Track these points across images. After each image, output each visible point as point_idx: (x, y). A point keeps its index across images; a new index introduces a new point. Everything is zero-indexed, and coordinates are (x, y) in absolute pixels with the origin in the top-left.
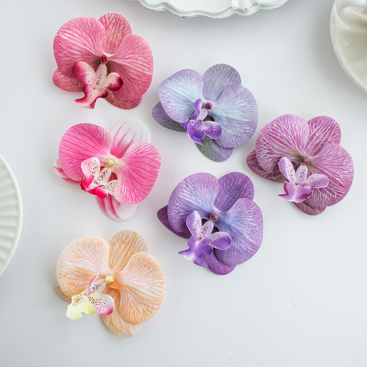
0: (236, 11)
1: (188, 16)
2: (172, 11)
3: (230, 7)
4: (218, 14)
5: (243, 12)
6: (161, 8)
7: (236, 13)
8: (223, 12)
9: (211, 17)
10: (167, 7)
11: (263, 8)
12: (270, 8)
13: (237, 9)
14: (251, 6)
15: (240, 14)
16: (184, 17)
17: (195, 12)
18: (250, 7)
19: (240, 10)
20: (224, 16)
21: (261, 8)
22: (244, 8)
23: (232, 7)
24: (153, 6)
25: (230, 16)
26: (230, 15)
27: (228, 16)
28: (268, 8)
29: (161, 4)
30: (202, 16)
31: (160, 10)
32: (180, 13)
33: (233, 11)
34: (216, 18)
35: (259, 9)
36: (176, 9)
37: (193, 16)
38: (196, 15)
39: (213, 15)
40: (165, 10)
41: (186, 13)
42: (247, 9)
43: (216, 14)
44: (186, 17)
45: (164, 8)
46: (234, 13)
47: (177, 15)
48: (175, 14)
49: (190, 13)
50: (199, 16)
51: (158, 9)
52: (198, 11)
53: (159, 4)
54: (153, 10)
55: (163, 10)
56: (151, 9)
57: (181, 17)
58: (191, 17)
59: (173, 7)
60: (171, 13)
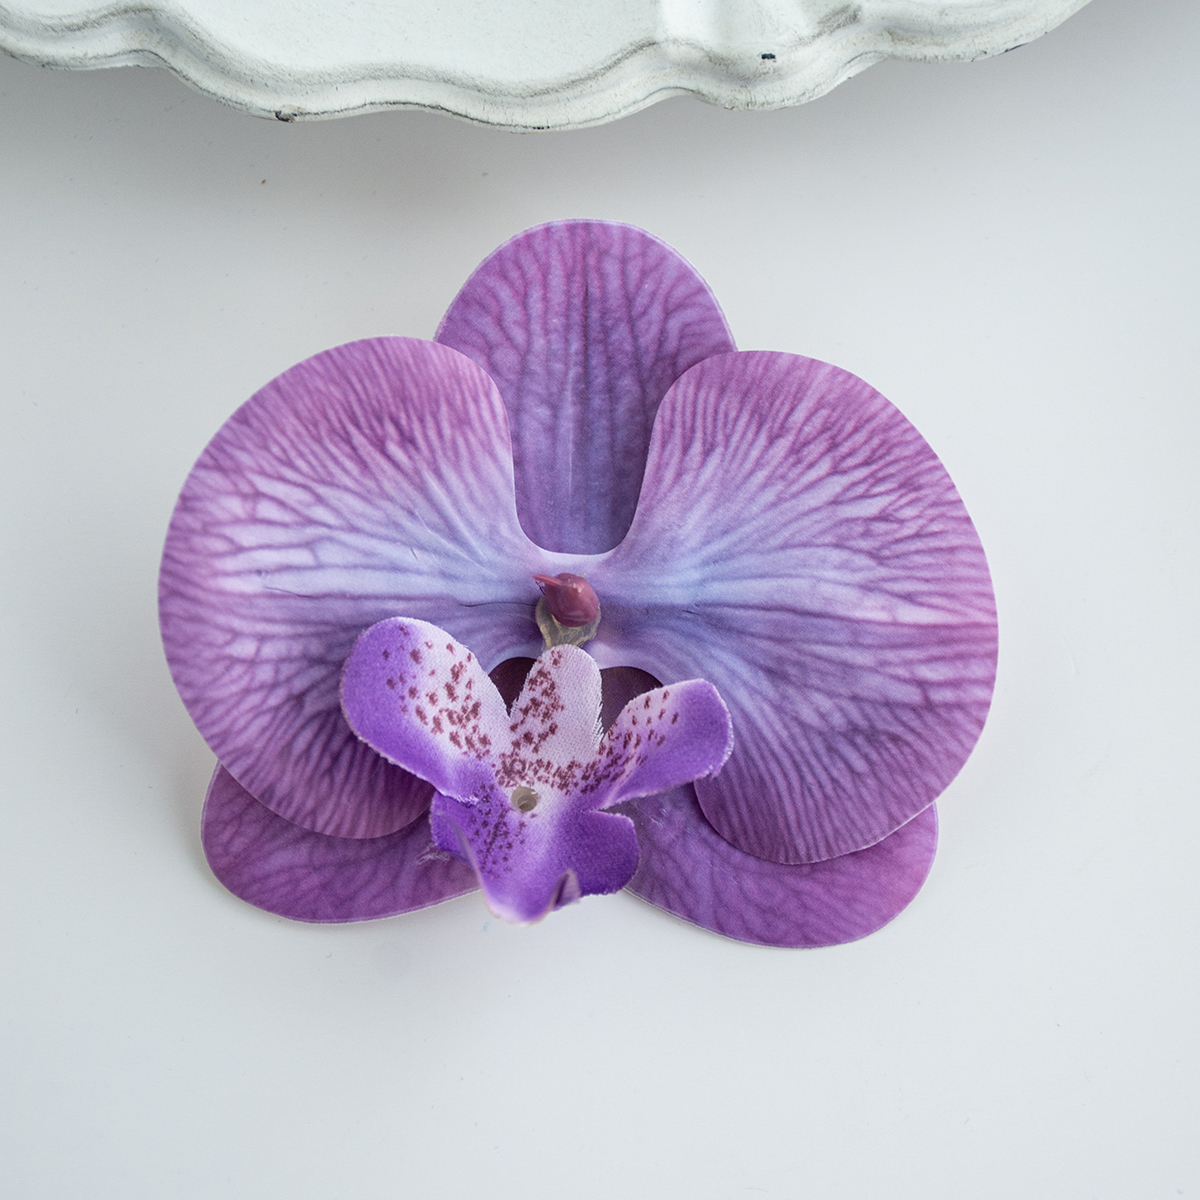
0: (690, 67)
1: (313, 104)
2: (196, 73)
3: (639, 37)
4: (546, 92)
5: (746, 80)
6: (109, 46)
7: (692, 85)
8: (589, 78)
9: (497, 117)
10: (157, 37)
11: (901, 49)
12: (957, 47)
13: (696, 55)
14: (806, 31)
15: (724, 92)
16: (286, 111)
17: (376, 74)
18: (802, 42)
19: (721, 66)
20: (599, 112)
21: (886, 47)
22: (748, 46)
23: (659, 37)
24: (46, 28)
25: (642, 106)
26: (649, 103)
27: (633, 110)
28: (942, 44)
29: (112, 18)
30: (428, 110)
31: (104, 60)
32: (250, 81)
33: (667, 71)
34: (536, 125)
35: (869, 55)
36: (224, 51)
37: (354, 109)
38: (381, 104)
39: (510, 99)
40: (142, 65)
41: (299, 82)
42: (773, 54)
43: (532, 96)
44: (302, 114)
45: (137, 46)
46: (672, 85)
47: (234, 99)
48: (220, 93)
49: (336, 82)
50: (402, 107)
51: (86, 54)
52: (392, 73)
53: (93, 17)
54: (46, 60)
55: (130, 64)
56: (32, 53)
57: (263, 114)
58: (338, 116)
59: (202, 41)
60: (188, 84)
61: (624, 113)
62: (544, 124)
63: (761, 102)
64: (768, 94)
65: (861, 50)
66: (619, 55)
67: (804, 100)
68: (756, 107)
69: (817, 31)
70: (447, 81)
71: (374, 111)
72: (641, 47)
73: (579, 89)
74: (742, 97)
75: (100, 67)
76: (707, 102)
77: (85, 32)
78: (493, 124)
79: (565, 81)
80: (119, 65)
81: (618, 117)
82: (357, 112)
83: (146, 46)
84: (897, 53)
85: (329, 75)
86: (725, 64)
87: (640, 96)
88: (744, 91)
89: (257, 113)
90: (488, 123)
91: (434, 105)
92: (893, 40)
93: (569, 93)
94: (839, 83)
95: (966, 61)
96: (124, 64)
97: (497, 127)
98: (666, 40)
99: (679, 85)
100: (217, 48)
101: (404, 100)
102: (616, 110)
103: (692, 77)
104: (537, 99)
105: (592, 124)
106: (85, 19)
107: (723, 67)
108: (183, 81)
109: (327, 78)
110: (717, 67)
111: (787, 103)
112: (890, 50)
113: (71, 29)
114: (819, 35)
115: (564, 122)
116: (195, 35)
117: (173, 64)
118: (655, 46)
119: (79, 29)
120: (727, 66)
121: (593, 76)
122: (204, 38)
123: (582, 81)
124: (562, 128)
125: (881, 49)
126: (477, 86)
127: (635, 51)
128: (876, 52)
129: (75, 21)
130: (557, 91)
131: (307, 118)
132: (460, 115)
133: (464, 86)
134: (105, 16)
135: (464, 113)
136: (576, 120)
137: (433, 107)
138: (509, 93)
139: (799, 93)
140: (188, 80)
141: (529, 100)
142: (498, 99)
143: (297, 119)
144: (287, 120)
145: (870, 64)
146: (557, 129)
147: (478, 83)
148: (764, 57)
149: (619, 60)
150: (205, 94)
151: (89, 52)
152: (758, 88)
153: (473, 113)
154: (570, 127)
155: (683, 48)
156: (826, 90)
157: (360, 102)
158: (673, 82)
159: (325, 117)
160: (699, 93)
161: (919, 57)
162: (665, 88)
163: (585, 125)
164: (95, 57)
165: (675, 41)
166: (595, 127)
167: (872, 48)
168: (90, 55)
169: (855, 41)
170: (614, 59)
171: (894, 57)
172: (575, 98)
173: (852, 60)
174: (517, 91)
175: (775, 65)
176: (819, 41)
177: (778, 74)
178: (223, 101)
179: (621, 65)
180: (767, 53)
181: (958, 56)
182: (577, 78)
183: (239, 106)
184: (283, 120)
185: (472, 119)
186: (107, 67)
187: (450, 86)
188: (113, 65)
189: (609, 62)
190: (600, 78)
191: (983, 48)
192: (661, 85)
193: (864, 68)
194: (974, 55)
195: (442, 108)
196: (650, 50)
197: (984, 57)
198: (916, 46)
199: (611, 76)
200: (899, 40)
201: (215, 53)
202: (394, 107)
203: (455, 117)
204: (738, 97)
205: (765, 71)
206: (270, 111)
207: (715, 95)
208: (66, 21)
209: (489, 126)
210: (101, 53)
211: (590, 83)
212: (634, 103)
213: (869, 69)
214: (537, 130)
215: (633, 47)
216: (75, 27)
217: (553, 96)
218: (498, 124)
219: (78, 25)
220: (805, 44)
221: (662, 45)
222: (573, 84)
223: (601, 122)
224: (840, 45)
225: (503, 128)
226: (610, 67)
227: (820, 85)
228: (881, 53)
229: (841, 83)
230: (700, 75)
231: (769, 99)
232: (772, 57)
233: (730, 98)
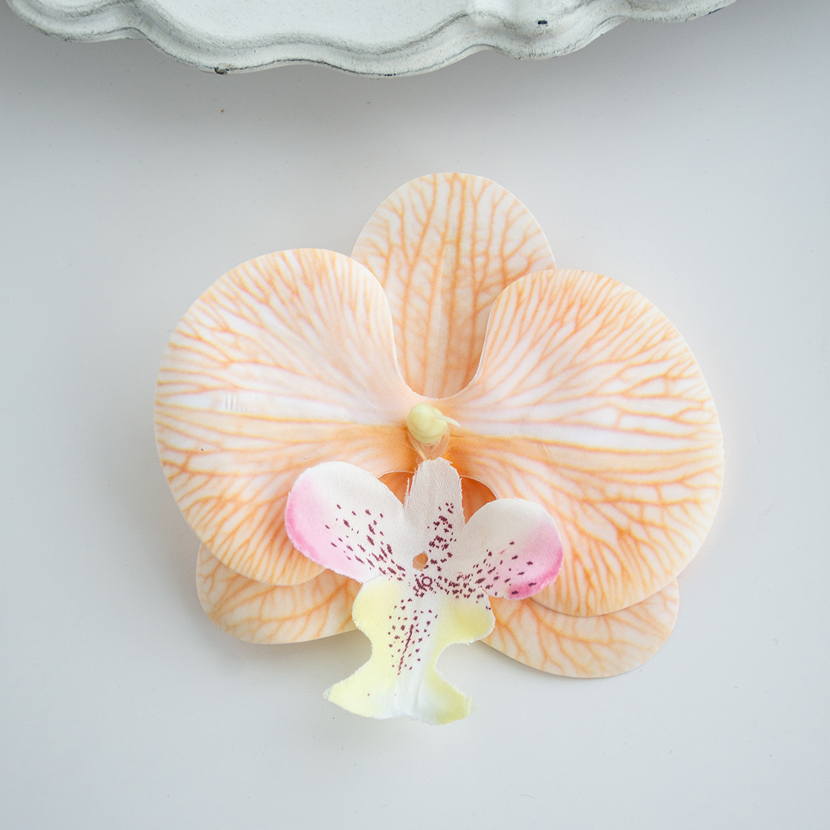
0: (491, 30)
1: (239, 62)
2: (164, 43)
3: (456, 11)
4: (393, 50)
5: (528, 39)
6: (109, 25)
7: (493, 43)
8: (422, 40)
9: (360, 68)
10: (139, 19)
11: (637, 14)
12: (675, 12)
13: (495, 22)
14: (570, 3)
15: (514, 47)
16: (221, 68)
17: (281, 41)
18: (566, 11)
19: (510, 29)
20: (429, 63)
21: (627, 12)
22: (530, 15)
23: (469, 10)
24: (67, 15)
25: (459, 58)
26: (464, 56)
27: (453, 61)
28: (664, 10)
29: (109, 6)
30: (315, 64)
31: (105, 35)
32: (197, 47)
33: (476, 33)
34: (387, 73)
35: (615, 19)
36: (181, 28)
37: (266, 65)
38: (285, 61)
39: (369, 56)
40: (130, 38)
41: (229, 47)
42: (546, 20)
43: (383, 53)
44: (232, 69)
45: (127, 25)
46: (479, 43)
47: (188, 60)
48: (179, 56)
49: (254, 47)
50: (298, 62)
51: (93, 32)
52: (291, 40)
53: (97, 6)
54: (67, 37)
55: (123, 37)
56: (57, 32)
57: (207, 69)
58: (256, 70)
59: (167, 21)
60: (159, 50)
61: (446, 63)
62: (392, 72)
63: (539, 53)
64: (546, 48)
65: (609, 15)
66: (443, 24)
67: (569, 51)
68: (535, 57)
69: (578, 3)
70: (328, 44)
71: (280, 65)
72: (457, 18)
73: (415, 48)
74: (527, 50)
75: (102, 40)
76: (503, 54)
77: (92, 16)
78: (358, 73)
79: (405, 43)
80: (115, 38)
81: (442, 66)
82: (269, 67)
83: (133, 25)
84: (635, 17)
85: (250, 42)
86: (514, 29)
87: (458, 52)
88: (527, 46)
89: (203, 69)
90: (355, 72)
92: (632, 8)
93: (408, 51)
94: (594, 38)
95: (681, 21)
96: (119, 37)
97: (361, 75)
98: (474, 13)
99: (484, 43)
100: (176, 25)
101: (300, 58)
102: (441, 61)
103: (494, 37)
104: (387, 55)
105: (425, 71)
106: (92, 8)
107: (513, 30)
108: (155, 47)
109: (248, 44)
111: (558, 54)
112: (629, 14)
113: (82, 15)
114: (580, 6)
115: (406, 71)
116: (162, 17)
117: (149, 37)
118: (466, 17)
119: (88, 15)
120: (515, 29)
121: (425, 39)
122: (168, 19)
123: (417, 42)
124: (405, 75)
125: (623, 14)
126: (347, 47)
127: (453, 21)
128: (620, 16)
129: (86, 10)
130: (400, 50)
131: (236, 71)
132: (337, 67)
133: (339, 48)
134: (105, 6)
135: (339, 66)
136: (414, 69)
137: (319, 62)
138: (368, 52)
139: (565, 47)
140: (158, 47)
141: (382, 56)
142: (362, 56)
143: (229, 72)
144: (222, 73)
145: (617, 25)
146: (401, 75)
147: (348, 45)
148: (540, 23)
149: (442, 27)
150: (170, 56)
151: (95, 30)
152: (537, 44)
153: (345, 66)
154: (409, 74)
155: (486, 17)
156: (584, 44)
157: (269, 60)
158: (480, 41)
159: (247, 71)
160: (498, 48)
161: (649, 19)
162: (475, 46)
163: (420, 73)
164: (99, 33)
165: (480, 13)
166: (427, 73)
167: (617, 14)
168: (95, 32)
169: (605, 9)
170: (438, 27)
171: (632, 19)
172: (413, 54)
173: (603, 22)
174: (374, 50)
175: (548, 28)
176: (579, 10)
177: (550, 34)
178: (181, 61)
179: (444, 30)
180: (542, 20)
181: (676, 18)
182: (414, 40)
183: (191, 65)
184: (219, 73)
185: (344, 70)
186: (107, 39)
187: (330, 48)
188: (111, 39)
189: (435, 29)
190: (429, 40)
191: (693, 11)
192: (472, 43)
193: (613, 28)
194: (687, 17)
195: (325, 63)
196: (463, 20)
197: (694, 18)
198: (647, 11)
199: (437, 38)
200: (636, 8)
201: (175, 29)
202: (293, 63)
203: (334, 69)
204: (524, 50)
205: (541, 32)
206: (211, 68)
207: (508, 49)
208: (79, 10)
209: (355, 74)
210: (103, 30)
211: (422, 43)
212: (453, 56)
213: (615, 28)
214: (387, 77)
215: (452, 18)
216: (85, 14)
217: (397, 54)
218: (361, 73)
219: (87, 12)
220: (569, 13)
221: (471, 16)
222: (411, 44)
223: (431, 70)
224: (594, 12)
225: (365, 76)
226: (436, 33)
227: (580, 40)
228: (623, 17)
229: (596, 39)
230: (499, 35)
231: (545, 51)
232: (545, 22)
233: (518, 51)
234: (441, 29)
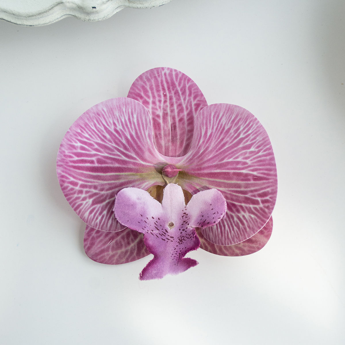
61: (54, 22)
62: (32, 25)
63: (92, 19)
64: (94, 17)
65: (120, 5)
66: (53, 6)
67: (104, 19)
68: (91, 21)
70: (5, 12)
72: (59, 4)
73: (42, 15)
74: (87, 18)
76: (78, 19)
78: (18, 24)
79: (38, 13)
81: (53, 23)
84: (130, 6)
87: (59, 17)
88: (88, 16)
90: (16, 24)
91: (1, 18)
92: (129, 2)
93: (39, 16)
94: (114, 14)
95: (149, 8)
99: (70, 14)
102: (52, 21)
103: (74, 12)
104: (30, 18)
105: (46, 25)
107: (82, 10)
110: (80, 9)
111: (100, 20)
112: (128, 5)
115: (38, 24)
118: (63, 4)
120: (83, 9)
121: (46, 12)
123: (43, 13)
124: (37, 26)
125: (125, 5)
126: (13, 13)
127: (57, 5)
128: (124, 5)
132: (8, 21)
133: (10, 13)
135: (10, 21)
136: (41, 24)
138: (22, 16)
139: (103, 17)
141: (28, 18)
142: (19, 18)
145: (123, 9)
146: (36, 26)
148: (93, 8)
149: (53, 7)
152: (92, 16)
153: (13, 21)
154: (39, 26)
155: (71, 4)
156: (110, 16)
158: (68, 13)
160: (75, 16)
161: (136, 7)
162: (66, 15)
163: (44, 25)
165: (68, 2)
167: (123, 4)
169: (119, 2)
170: (51, 7)
171: (129, 7)
172: (41, 18)
173: (118, 7)
174: (24, 15)
175: (96, 10)
176: (108, 2)
177: (97, 12)
179: (53, 8)
180: (94, 6)
181: (147, 7)
182: (41, 12)
185: (12, 23)
189: (50, 8)
190: (47, 12)
191: (153, 5)
192: (65, 13)
193: (121, 9)
194: (151, 7)
195: (4, 19)
196: (61, 5)
197: (154, 7)
198: (135, 4)
199: (51, 12)
200: (131, 2)
203: (7, 22)
204: (86, 18)
205: (93, 11)
207: (80, 17)
209: (17, 25)
211: (45, 14)
212: (57, 19)
214: (30, 26)
215: (57, 4)
217: (35, 17)
220: (105, 4)
221: (65, 3)
222: (40, 14)
223: (48, 24)
224: (114, 3)
225: (21, 26)
226: (50, 9)
227: (109, 15)
228: (126, 5)
229: (115, 14)
230: (76, 11)
231: (95, 19)
232: (95, 8)
233: (84, 18)
234: (52, 8)
